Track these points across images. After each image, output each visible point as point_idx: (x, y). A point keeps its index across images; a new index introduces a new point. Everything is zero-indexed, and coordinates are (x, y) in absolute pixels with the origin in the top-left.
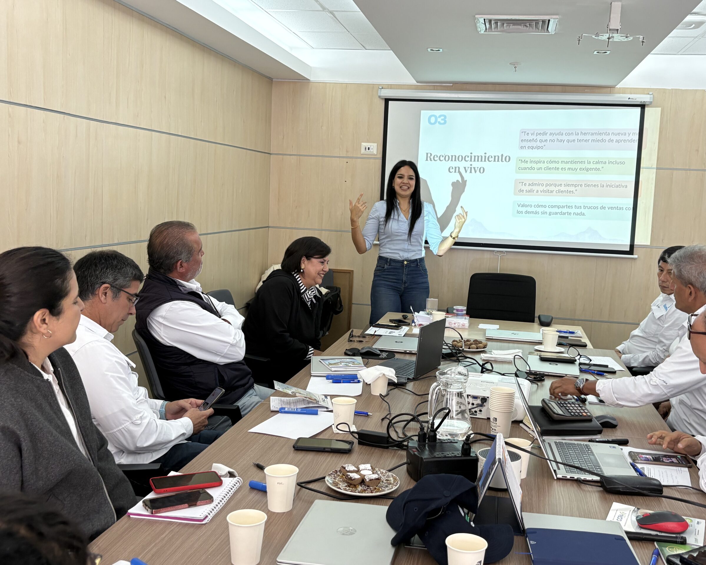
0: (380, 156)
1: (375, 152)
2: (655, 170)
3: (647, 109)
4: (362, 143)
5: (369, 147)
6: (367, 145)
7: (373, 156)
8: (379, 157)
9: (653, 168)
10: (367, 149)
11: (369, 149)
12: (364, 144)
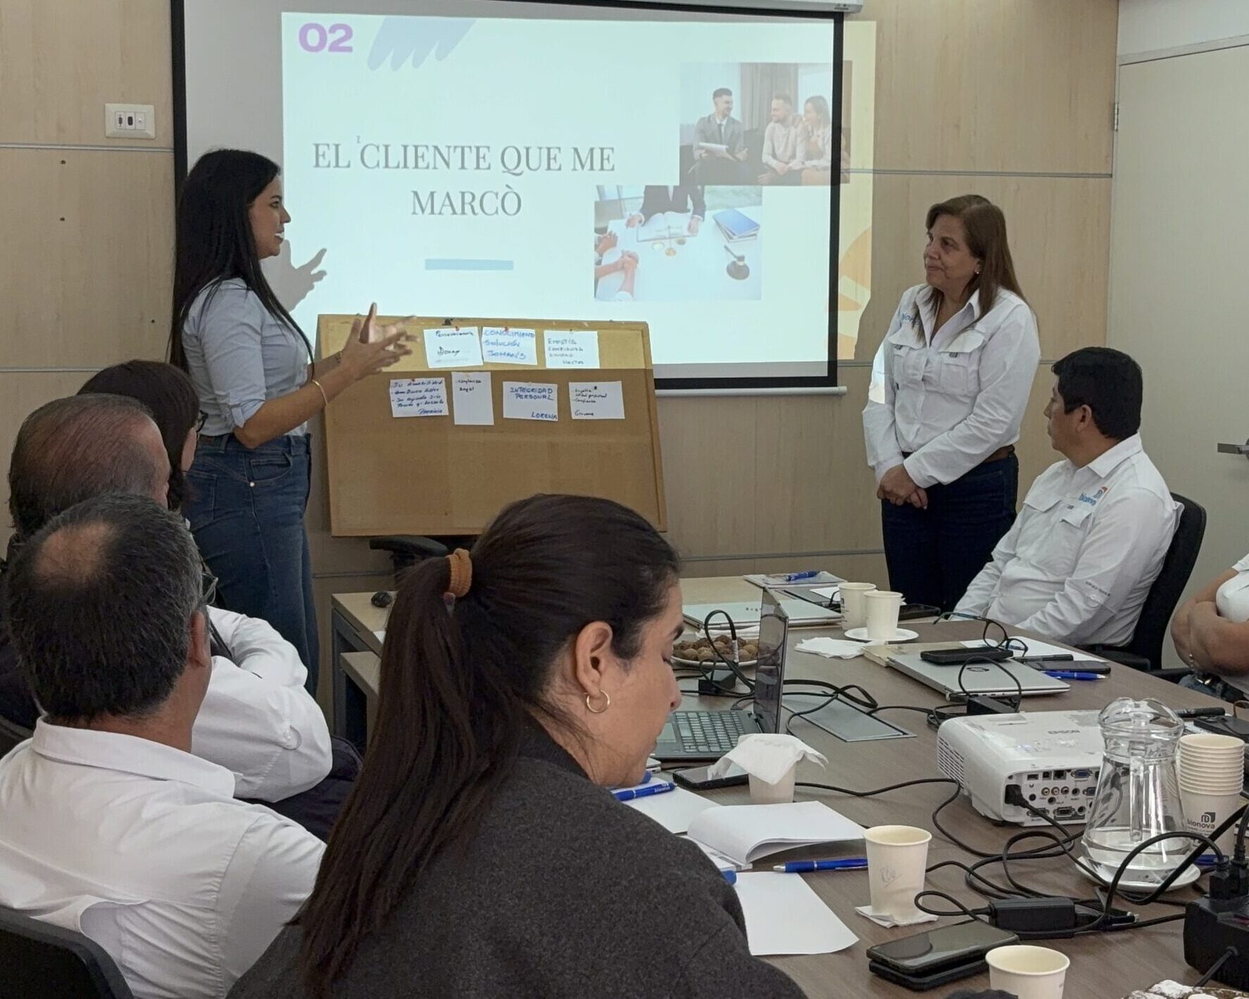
0: (168, 140)
1: (151, 132)
2: (871, 175)
3: (847, 24)
4: (108, 105)
5: (132, 115)
6: (126, 110)
7: (145, 144)
8: (164, 146)
9: (868, 172)
10: (125, 121)
11: (130, 121)
12: (115, 109)
